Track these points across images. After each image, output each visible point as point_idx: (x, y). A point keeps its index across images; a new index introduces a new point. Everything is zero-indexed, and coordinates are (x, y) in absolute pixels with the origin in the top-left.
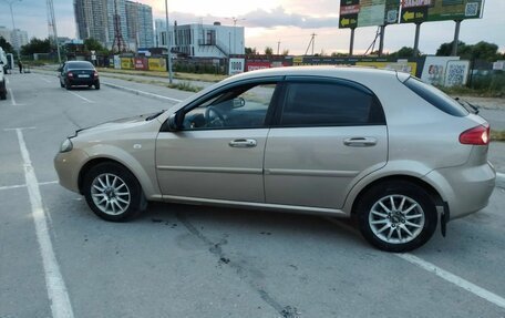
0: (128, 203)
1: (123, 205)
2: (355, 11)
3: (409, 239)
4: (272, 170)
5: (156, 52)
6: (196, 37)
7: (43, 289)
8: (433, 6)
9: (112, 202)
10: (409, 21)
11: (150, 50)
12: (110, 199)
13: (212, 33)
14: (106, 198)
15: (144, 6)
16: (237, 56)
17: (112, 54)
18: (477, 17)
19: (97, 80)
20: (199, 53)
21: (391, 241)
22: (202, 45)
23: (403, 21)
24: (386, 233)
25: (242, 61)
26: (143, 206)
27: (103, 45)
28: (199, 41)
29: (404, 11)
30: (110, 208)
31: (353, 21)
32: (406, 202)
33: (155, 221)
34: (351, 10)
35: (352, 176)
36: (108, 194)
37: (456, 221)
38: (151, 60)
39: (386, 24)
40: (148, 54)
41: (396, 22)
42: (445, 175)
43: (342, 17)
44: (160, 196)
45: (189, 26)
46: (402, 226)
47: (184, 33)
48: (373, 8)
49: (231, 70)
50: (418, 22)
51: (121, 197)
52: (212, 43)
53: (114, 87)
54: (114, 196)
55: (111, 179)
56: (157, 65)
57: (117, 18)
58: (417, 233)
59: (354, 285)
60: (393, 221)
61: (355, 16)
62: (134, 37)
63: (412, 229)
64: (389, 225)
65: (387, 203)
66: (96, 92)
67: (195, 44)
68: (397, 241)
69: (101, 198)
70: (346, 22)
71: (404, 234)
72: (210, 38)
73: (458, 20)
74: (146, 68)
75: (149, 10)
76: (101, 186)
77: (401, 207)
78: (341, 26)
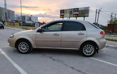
0: (28, 49)
1: (27, 50)
2: (63, 14)
3: (91, 54)
4: (63, 40)
5: (16, 21)
6: (26, 18)
7: (14, 67)
8: (79, 14)
9: (24, 49)
10: (75, 17)
11: (15, 21)
12: (23, 48)
13: (30, 18)
14: (22, 48)
15: (13, 11)
16: (37, 23)
17: (5, 22)
18: (88, 16)
19: (4, 27)
20: (27, 22)
21: (88, 55)
22: (28, 20)
23: (73, 17)
24: (86, 53)
25: (38, 24)
26: (32, 50)
27: (2, 20)
28: (27, 19)
29: (73, 15)
30: (23, 50)
31: (63, 16)
32: (90, 46)
33: (34, 54)
34: (62, 14)
35: (80, 41)
36: (23, 47)
37: (100, 50)
38: (15, 23)
39: (70, 17)
40: (14, 22)
41: (72, 17)
42: (98, 40)
43: (61, 15)
44: (36, 47)
45: (25, 16)
46: (90, 51)
47: (24, 17)
48: (67, 14)
49: (36, 26)
50: (76, 17)
51: (26, 48)
52: (30, 20)
53: (8, 29)
54: (24, 48)
55: (24, 43)
56: (17, 24)
57: (6, 13)
58: (93, 52)
59: (83, 63)
60: (88, 50)
61: (63, 15)
62: (10, 18)
63: (92, 52)
64: (87, 51)
65: (87, 47)
66: (3, 29)
67: (26, 20)
68: (89, 55)
69: (21, 48)
70: (61, 16)
71: (90, 53)
72: (30, 19)
73: (84, 17)
74: (14, 25)
75: (14, 12)
76: (21, 45)
77: (89, 47)
78: (60, 17)
